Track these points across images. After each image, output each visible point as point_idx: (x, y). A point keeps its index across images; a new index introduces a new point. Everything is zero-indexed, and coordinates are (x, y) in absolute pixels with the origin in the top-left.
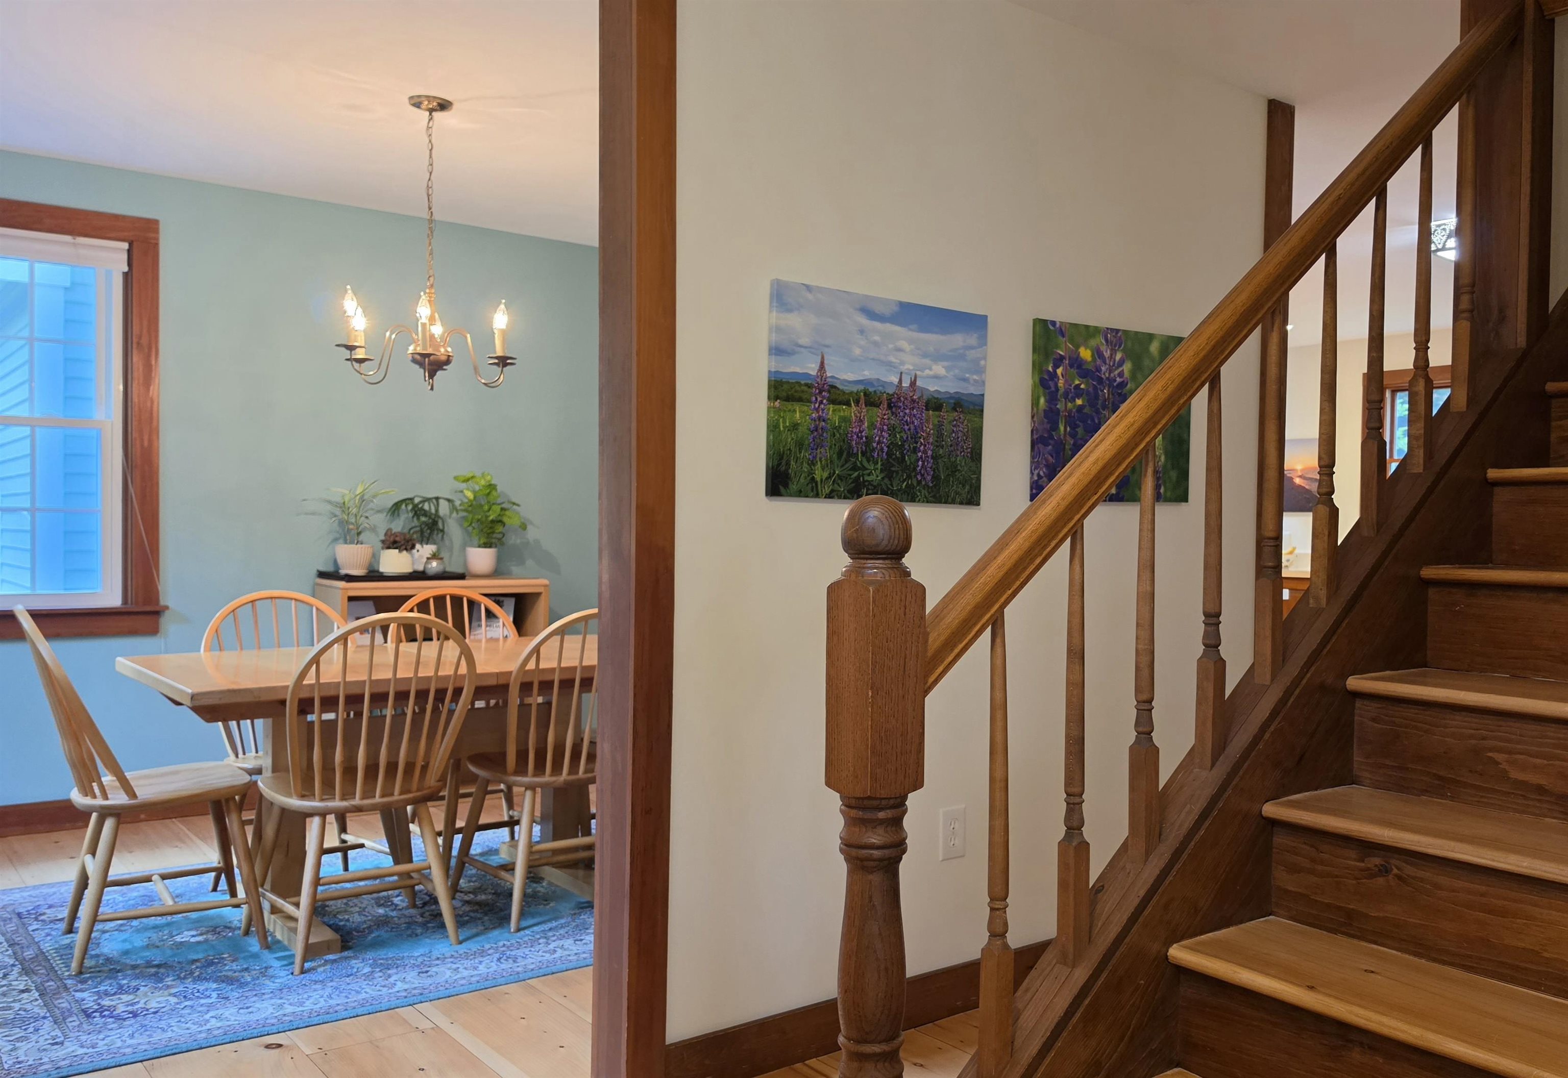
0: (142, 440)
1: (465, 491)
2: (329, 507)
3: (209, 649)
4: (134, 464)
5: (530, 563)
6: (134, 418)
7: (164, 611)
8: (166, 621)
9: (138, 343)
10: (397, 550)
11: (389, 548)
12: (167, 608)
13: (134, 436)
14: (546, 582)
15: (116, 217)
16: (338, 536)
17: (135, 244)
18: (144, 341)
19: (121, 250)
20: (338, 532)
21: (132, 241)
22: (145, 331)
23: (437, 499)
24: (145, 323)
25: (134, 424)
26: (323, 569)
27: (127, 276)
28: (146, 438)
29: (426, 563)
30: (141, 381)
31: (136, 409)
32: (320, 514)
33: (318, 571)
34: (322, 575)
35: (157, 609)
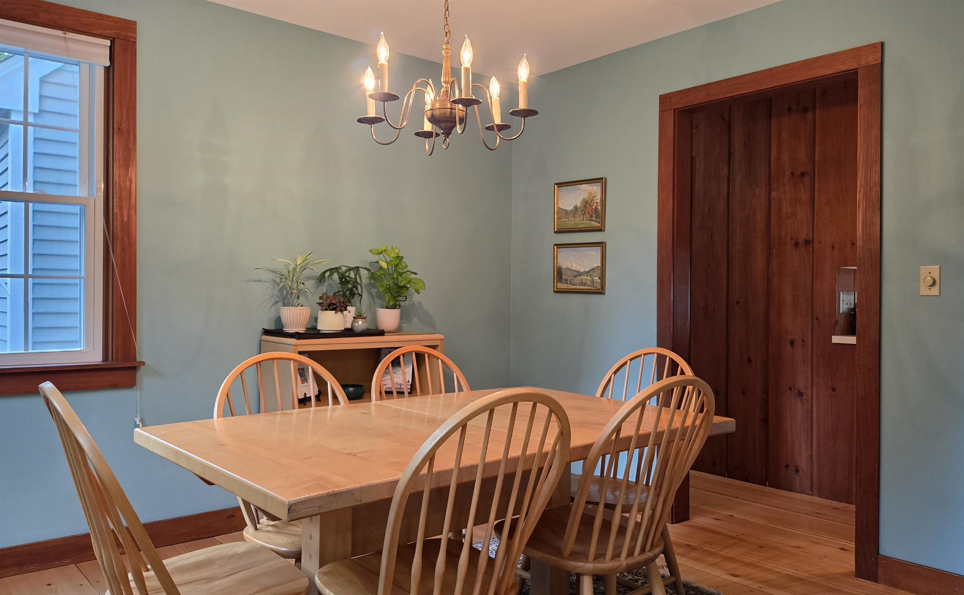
0: (122, 215)
1: (379, 261)
2: (271, 275)
3: (223, 414)
4: (115, 236)
5: (415, 320)
6: (115, 196)
7: (139, 367)
8: (142, 375)
9: (119, 129)
10: (334, 311)
11: (326, 310)
12: (143, 363)
13: (115, 211)
14: (442, 336)
15: (101, 16)
16: (278, 299)
17: (116, 41)
18: (124, 125)
19: (105, 46)
20: (278, 297)
21: (114, 39)
22: (125, 118)
23: (358, 268)
24: (125, 112)
25: (115, 200)
26: (267, 327)
27: (108, 70)
28: (125, 214)
29: (353, 322)
30: (121, 163)
31: (117, 187)
32: (264, 281)
33: (263, 329)
34: (267, 332)
35: (134, 364)
